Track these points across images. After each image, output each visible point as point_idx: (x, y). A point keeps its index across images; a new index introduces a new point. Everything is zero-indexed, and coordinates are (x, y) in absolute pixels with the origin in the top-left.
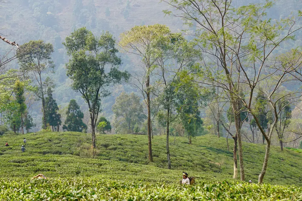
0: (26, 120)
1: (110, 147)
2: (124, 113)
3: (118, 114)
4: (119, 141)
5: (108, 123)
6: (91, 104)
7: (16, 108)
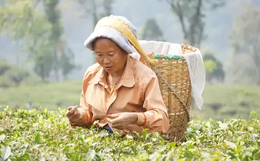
0: (64, 57)
1: (224, 109)
2: (251, 47)
3: (238, 49)
4: (240, 98)
5: (219, 65)
6: (187, 24)
7: (45, 31)
